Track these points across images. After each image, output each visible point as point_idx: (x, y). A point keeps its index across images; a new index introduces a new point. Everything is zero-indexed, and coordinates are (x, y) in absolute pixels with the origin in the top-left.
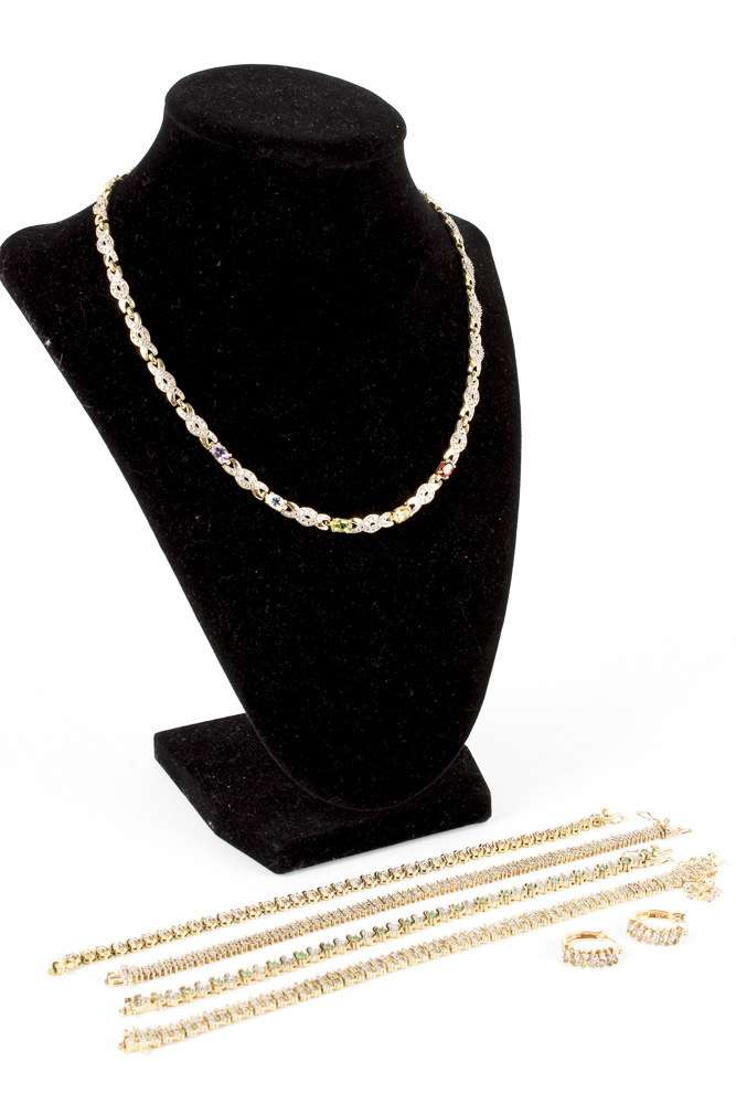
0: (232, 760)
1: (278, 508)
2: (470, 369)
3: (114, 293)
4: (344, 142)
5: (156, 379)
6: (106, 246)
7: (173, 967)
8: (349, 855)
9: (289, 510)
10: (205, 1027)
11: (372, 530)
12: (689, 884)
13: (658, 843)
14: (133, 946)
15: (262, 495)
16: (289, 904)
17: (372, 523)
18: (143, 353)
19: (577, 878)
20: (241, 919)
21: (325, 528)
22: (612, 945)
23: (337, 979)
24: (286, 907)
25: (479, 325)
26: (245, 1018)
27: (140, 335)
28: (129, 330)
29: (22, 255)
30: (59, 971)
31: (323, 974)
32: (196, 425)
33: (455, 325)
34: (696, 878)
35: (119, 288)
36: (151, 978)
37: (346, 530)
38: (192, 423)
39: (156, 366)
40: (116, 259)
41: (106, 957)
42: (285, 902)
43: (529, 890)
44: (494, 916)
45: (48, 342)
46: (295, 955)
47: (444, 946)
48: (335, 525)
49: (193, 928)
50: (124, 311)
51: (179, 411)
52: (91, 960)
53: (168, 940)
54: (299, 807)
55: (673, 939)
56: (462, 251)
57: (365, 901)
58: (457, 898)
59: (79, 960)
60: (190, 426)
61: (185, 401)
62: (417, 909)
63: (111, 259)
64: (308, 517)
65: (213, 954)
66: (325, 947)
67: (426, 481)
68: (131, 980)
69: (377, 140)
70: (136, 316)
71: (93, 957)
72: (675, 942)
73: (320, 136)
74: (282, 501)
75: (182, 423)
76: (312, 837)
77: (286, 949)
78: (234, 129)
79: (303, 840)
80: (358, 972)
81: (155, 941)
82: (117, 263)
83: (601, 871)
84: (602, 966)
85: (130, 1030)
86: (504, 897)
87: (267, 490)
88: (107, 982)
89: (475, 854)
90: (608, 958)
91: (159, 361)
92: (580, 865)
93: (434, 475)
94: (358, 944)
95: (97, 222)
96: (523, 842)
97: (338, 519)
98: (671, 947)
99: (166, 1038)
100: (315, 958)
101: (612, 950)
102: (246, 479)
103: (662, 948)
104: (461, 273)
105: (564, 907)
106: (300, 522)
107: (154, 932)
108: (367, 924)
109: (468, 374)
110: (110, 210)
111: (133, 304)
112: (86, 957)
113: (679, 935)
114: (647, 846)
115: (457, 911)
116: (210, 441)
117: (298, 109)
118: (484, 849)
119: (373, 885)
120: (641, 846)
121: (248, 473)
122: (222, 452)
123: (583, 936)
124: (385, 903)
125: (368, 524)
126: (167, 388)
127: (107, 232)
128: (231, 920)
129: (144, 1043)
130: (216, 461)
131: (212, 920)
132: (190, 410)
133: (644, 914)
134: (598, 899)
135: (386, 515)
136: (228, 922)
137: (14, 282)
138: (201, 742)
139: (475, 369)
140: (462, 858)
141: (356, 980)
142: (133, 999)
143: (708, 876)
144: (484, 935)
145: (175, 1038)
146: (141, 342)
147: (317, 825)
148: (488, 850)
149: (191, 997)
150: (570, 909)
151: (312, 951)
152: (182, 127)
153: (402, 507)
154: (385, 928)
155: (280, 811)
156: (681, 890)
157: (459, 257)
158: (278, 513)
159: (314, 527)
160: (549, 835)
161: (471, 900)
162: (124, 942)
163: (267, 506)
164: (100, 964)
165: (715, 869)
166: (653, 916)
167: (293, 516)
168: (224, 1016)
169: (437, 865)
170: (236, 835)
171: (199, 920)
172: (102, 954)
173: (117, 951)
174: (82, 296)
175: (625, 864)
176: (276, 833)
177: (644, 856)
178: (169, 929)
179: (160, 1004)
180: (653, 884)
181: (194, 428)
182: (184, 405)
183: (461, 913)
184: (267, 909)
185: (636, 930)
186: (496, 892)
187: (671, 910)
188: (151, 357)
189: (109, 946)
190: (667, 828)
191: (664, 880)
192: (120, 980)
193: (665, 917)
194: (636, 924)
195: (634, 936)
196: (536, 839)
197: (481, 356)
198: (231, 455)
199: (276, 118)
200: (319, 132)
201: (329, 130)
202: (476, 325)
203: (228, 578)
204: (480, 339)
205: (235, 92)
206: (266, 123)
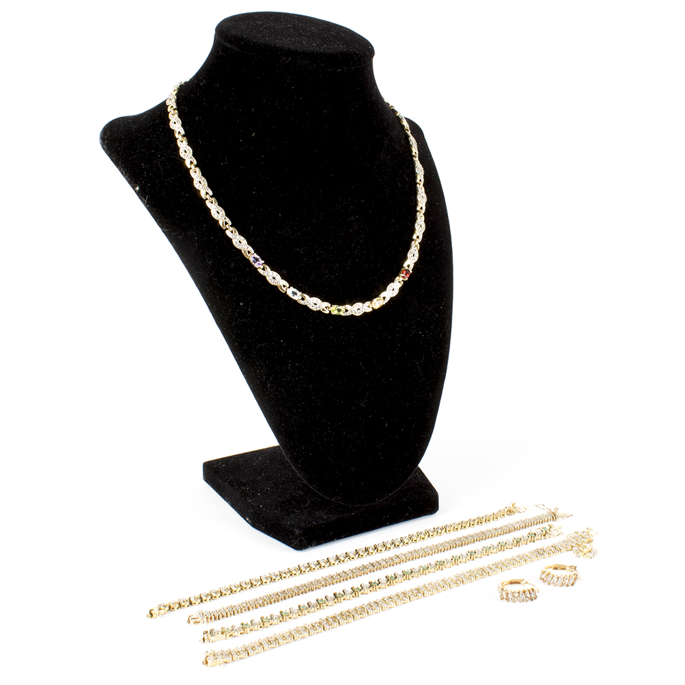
0: (260, 478)
1: (295, 298)
2: (418, 209)
3: (182, 155)
4: (337, 54)
5: (212, 211)
6: (176, 124)
7: (233, 611)
8: (346, 537)
9: (303, 299)
10: (261, 648)
11: (358, 314)
12: (576, 548)
13: (551, 523)
14: (204, 598)
15: (284, 289)
16: (308, 569)
17: (358, 309)
18: (203, 194)
19: (502, 547)
20: (277, 579)
21: (327, 312)
22: (533, 587)
23: (348, 615)
24: (307, 571)
25: (423, 180)
26: (288, 642)
27: (200, 182)
28: (193, 179)
29: (117, 133)
30: (154, 616)
31: (339, 612)
32: (239, 242)
33: (407, 179)
34: (581, 543)
35: (185, 152)
36: (219, 619)
37: (342, 313)
38: (236, 240)
39: (212, 203)
40: (183, 132)
41: (186, 606)
42: (306, 568)
43: (472, 555)
44: (449, 572)
45: (137, 188)
46: (317, 600)
47: (419, 592)
48: (334, 310)
49: (244, 586)
50: (189, 167)
51: (228, 233)
52: (176, 608)
53: (228, 594)
54: (309, 506)
55: (572, 582)
56: (409, 133)
57: (361, 565)
58: (423, 562)
59: (167, 608)
60: (235, 242)
61: (231, 226)
62: (398, 569)
63: (179, 133)
64: (315, 304)
65: (261, 602)
66: (337, 596)
67: (393, 281)
68: (205, 620)
69: (358, 55)
70: (198, 170)
71: (177, 606)
72: (573, 585)
73: (321, 51)
74: (299, 293)
75: (230, 240)
76: (321, 525)
77: (311, 597)
78: (265, 45)
79: (315, 526)
80: (362, 611)
81: (219, 595)
82: (184, 136)
83: (518, 542)
84: (527, 601)
85: (210, 652)
86: (455, 560)
87: (288, 285)
88: (189, 622)
89: (431, 534)
90: (531, 595)
91: (213, 199)
92: (503, 539)
93: (398, 278)
94: (360, 593)
95: (169, 110)
96: (462, 525)
97: (336, 306)
98: (570, 587)
99: (235, 657)
100: (331, 603)
101: (533, 590)
102: (274, 278)
103: (564, 588)
104: (409, 147)
105: (496, 565)
106: (311, 307)
107: (217, 589)
108: (365, 580)
109: (417, 211)
110: (178, 102)
111: (195, 162)
112: (172, 606)
113: (575, 579)
114: (546, 525)
115: (425, 570)
116: (249, 252)
117: (304, 36)
118: (437, 531)
119: (364, 556)
120: (541, 526)
121: (275, 274)
122: (257, 260)
123: (511, 583)
124: (375, 566)
125: (356, 310)
126: (220, 217)
127: (176, 116)
128: (270, 580)
129: (220, 660)
130: (253, 266)
131: (257, 581)
132: (235, 232)
133: (550, 568)
134: (517, 559)
135: (368, 303)
136: (268, 582)
137: (113, 150)
138: (236, 467)
139: (421, 208)
140: (423, 536)
141: (362, 616)
142: (209, 632)
143: (588, 543)
144: (445, 585)
145: (241, 656)
146: (201, 187)
147: (323, 516)
148: (439, 531)
149: (248, 630)
150: (500, 566)
151: (329, 599)
152: (228, 45)
153: (378, 298)
154: (377, 582)
155: (297, 509)
156: (571, 552)
157: (407, 137)
158: (295, 301)
159: (320, 311)
160: (480, 521)
161: (433, 563)
162: (198, 595)
163: (288, 297)
164: (182, 610)
165: (592, 538)
166: (556, 569)
167: (306, 304)
168: (274, 641)
169: (406, 541)
170: (267, 525)
171: (248, 581)
172: (183, 604)
173: (194, 602)
174: (160, 158)
175: (533, 537)
176: (296, 522)
177: (544, 532)
178: (228, 586)
179: (228, 635)
180: (553, 549)
181: (238, 243)
182: (231, 229)
183: (427, 571)
184: (294, 572)
185: (546, 578)
186: (449, 558)
187: (567, 564)
188: (208, 196)
189: (187, 599)
190: (557, 514)
191: (560, 546)
192: (198, 620)
193: (564, 569)
194: (546, 573)
195: (545, 582)
196: (471, 523)
197: (425, 200)
198: (263, 262)
199: (291, 40)
200: (320, 48)
201: (326, 48)
202: (420, 180)
203: (263, 345)
204: (423, 189)
205: (261, 26)
206: (285, 42)
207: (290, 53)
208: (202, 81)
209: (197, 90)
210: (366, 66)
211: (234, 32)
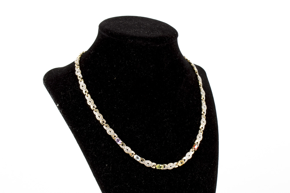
1: (138, 160)
3: (81, 88)
4: (157, 37)
5: (96, 116)
6: (78, 73)
9: (142, 161)
11: (170, 168)
17: (171, 166)
18: (92, 107)
21: (154, 168)
25: (204, 98)
27: (90, 102)
28: (87, 100)
29: (51, 77)
32: (110, 131)
33: (195, 98)
35: (83, 86)
37: (162, 168)
40: (81, 77)
45: (58, 105)
48: (158, 166)
50: (85, 94)
51: (104, 127)
56: (197, 74)
60: (108, 131)
61: (106, 123)
63: (80, 77)
64: (148, 164)
67: (189, 151)
69: (168, 37)
70: (89, 95)
73: (149, 36)
74: (140, 158)
75: (105, 131)
78: (120, 34)
82: (82, 78)
87: (134, 154)
91: (97, 110)
93: (191, 149)
95: (76, 65)
102: (127, 150)
104: (197, 81)
106: (146, 165)
109: (202, 114)
110: (80, 62)
111: (88, 91)
116: (115, 136)
117: (142, 28)
121: (128, 148)
122: (119, 140)
125: (169, 166)
126: (100, 119)
127: (79, 68)
130: (117, 144)
132: (108, 126)
135: (176, 163)
139: (204, 113)
146: (91, 104)
152: (103, 34)
153: (181, 160)
157: (197, 76)
158: (138, 162)
159: (150, 167)
163: (134, 159)
167: (143, 163)
174: (70, 90)
181: (109, 132)
182: (106, 125)
188: (94, 109)
197: (206, 108)
198: (122, 142)
199: (135, 31)
200: (149, 35)
201: (152, 34)
202: (203, 98)
203: (117, 186)
204: (205, 103)
205: (122, 23)
206: (131, 32)
207: (132, 37)
208: (92, 51)
209: (89, 56)
210: (173, 43)
211: (106, 27)
